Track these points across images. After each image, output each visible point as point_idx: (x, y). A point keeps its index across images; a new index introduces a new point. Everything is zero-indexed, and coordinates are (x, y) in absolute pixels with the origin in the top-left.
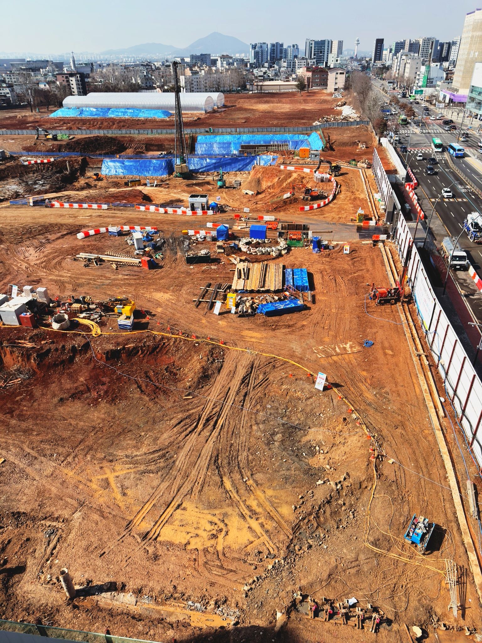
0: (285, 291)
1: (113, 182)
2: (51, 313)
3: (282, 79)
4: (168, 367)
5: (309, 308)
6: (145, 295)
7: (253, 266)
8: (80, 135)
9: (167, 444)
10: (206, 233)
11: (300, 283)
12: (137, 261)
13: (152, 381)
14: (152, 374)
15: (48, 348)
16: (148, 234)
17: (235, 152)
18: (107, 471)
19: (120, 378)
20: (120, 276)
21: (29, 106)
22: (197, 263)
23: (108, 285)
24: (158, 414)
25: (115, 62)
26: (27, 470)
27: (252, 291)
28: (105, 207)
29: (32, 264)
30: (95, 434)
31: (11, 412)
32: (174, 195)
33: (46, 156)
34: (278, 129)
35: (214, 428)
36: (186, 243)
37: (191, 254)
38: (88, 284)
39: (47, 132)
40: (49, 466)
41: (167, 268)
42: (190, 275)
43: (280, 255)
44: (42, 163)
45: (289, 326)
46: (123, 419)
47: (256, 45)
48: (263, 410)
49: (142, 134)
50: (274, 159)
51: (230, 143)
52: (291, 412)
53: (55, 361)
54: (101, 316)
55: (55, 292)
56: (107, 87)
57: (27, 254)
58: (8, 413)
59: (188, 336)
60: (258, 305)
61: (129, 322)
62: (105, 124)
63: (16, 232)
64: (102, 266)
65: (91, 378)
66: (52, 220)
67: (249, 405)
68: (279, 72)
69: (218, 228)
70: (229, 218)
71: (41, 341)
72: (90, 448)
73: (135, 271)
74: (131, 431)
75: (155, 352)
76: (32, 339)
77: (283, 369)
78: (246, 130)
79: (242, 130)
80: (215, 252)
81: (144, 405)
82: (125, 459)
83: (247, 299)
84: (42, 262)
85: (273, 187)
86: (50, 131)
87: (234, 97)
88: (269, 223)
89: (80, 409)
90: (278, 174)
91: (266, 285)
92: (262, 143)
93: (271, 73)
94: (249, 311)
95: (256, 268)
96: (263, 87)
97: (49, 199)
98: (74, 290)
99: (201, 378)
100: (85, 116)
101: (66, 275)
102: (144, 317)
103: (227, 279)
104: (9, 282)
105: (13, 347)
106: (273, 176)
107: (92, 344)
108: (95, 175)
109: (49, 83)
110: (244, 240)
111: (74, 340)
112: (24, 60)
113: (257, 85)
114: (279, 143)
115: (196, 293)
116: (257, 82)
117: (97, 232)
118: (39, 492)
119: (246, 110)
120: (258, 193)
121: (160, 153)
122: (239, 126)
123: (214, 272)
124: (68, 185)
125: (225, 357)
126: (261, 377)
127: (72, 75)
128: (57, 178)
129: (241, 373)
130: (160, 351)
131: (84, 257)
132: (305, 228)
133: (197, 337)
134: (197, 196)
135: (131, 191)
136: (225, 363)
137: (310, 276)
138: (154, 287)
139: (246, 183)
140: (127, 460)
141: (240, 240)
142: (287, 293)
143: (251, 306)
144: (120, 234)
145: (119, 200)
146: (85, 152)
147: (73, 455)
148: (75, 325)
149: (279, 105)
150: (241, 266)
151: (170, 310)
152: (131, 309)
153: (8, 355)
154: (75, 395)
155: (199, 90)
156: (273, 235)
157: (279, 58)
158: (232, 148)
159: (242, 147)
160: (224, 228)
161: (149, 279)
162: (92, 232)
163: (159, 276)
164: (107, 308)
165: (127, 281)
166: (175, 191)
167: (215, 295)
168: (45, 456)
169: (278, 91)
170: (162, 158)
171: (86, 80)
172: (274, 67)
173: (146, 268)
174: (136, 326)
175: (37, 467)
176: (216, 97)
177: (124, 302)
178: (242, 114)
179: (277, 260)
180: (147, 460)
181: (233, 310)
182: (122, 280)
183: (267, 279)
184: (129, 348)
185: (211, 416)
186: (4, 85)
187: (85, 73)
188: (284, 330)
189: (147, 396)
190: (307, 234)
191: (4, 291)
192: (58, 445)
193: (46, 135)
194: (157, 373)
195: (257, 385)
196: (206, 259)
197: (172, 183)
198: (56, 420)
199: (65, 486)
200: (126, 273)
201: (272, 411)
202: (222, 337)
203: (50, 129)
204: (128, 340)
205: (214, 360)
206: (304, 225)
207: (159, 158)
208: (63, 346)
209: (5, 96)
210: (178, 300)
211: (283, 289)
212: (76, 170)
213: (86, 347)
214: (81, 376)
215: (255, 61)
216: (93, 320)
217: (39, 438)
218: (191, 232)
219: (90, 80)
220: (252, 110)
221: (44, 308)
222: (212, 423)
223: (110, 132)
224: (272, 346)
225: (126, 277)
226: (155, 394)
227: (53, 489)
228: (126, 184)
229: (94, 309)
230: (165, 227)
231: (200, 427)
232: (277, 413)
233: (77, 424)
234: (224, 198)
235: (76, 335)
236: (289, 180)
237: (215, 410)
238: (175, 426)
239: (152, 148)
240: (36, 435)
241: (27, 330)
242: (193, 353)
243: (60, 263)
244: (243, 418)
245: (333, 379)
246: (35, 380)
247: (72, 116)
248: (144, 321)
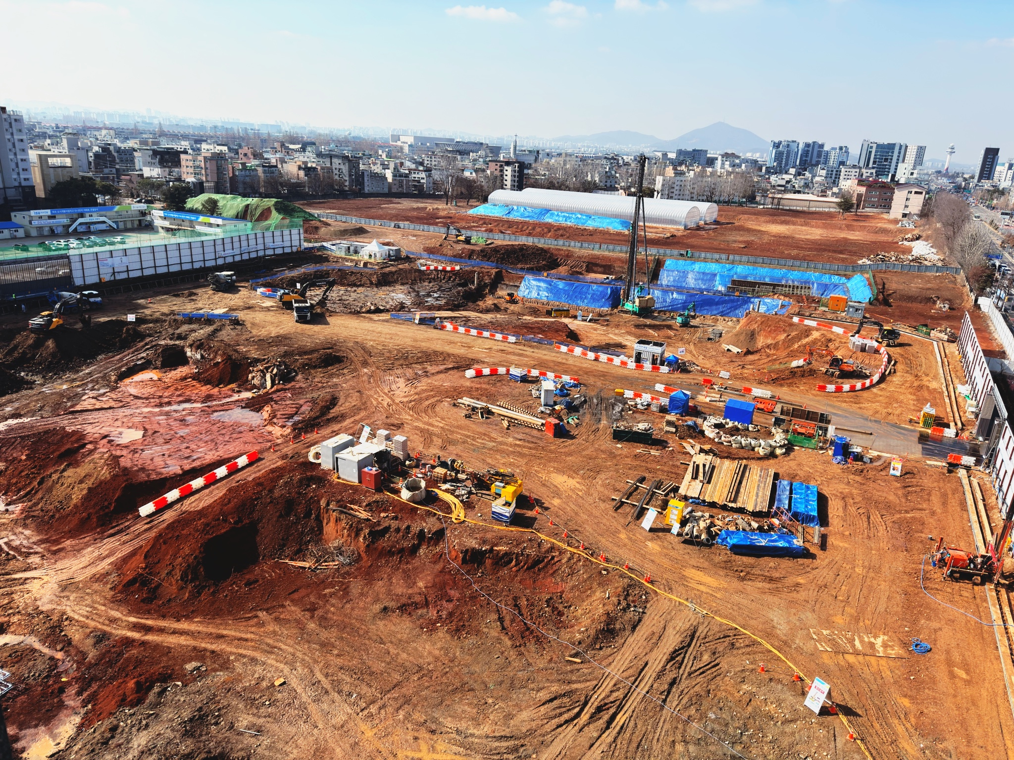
0: (773, 517)
1: (531, 308)
2: (404, 475)
3: (815, 192)
4: (551, 598)
5: (813, 556)
6: (540, 475)
7: (723, 463)
8: (501, 240)
9: (524, 730)
10: (653, 399)
11: (801, 509)
12: (540, 421)
13: (522, 615)
14: (523, 602)
15: (387, 524)
16: (563, 386)
17: (721, 288)
18: (424, 747)
19: (476, 597)
20: (510, 440)
21: (446, 197)
22: (628, 441)
23: (490, 449)
24: (520, 674)
25: (570, 151)
26: (309, 707)
27: (713, 505)
28: (512, 339)
29: (397, 401)
30: (419, 679)
31: (312, 609)
32: (614, 336)
33: (451, 262)
34: (798, 263)
35: (607, 728)
36: (618, 408)
37: (622, 425)
38: (464, 442)
39: (459, 232)
40: (342, 711)
41: (581, 441)
42: (615, 457)
43: (772, 455)
44: (444, 270)
45: (771, 580)
46: (466, 666)
47: (780, 143)
48: (700, 719)
49: (585, 248)
50: (783, 306)
51: (715, 275)
52: (751, 737)
53: (392, 547)
54: (470, 493)
55: (417, 446)
56: (551, 182)
57: (394, 387)
58: (308, 610)
59: (592, 555)
60: (720, 530)
61: (507, 511)
62: (538, 230)
63: (388, 355)
64: (488, 421)
65: (434, 585)
66: (438, 347)
67: (675, 703)
68: (812, 182)
69: (673, 394)
70: (693, 382)
71: (380, 512)
72: (407, 701)
73: (533, 437)
74: (472, 690)
75: (536, 569)
76: (369, 507)
77: (748, 654)
78: (745, 258)
79: (737, 258)
80: (661, 429)
81: (502, 653)
82: (454, 735)
83: (703, 516)
84: (411, 401)
85: (775, 346)
86: (463, 232)
87: (734, 211)
88: (760, 400)
89: (407, 631)
90: (787, 329)
91: (740, 499)
92: (767, 280)
93: (798, 183)
94: (703, 537)
95: (726, 469)
96: (782, 202)
97: (440, 318)
98: (443, 448)
99: (602, 631)
100: (515, 217)
101: (437, 424)
102: (531, 508)
103: (673, 475)
104: (362, 420)
105: (341, 512)
106: (777, 330)
107: (448, 533)
108: (509, 295)
109: (477, 171)
110: (713, 420)
111: (425, 522)
112: (452, 140)
113: (773, 198)
114: (796, 283)
115: (618, 488)
116: (774, 193)
117: (494, 372)
118: (317, 750)
119: (749, 231)
120: (748, 352)
121: (605, 276)
122: (735, 252)
123: (653, 461)
124: (470, 304)
125: (648, 606)
126: (706, 658)
127: (508, 163)
128: (458, 292)
129: (671, 641)
130: (544, 568)
131: (467, 403)
132: (824, 419)
133: (607, 560)
134: (648, 343)
135: (552, 323)
136: (646, 617)
137: (822, 500)
138: (556, 465)
139: (730, 334)
140: (458, 737)
141: (705, 419)
142: (776, 521)
143: (708, 529)
144: (525, 379)
145: (534, 333)
146: (502, 263)
147: (380, 703)
148: (431, 499)
149: (804, 228)
150: (701, 459)
151: (573, 507)
152: (515, 491)
153: (332, 524)
154: (406, 608)
155: (681, 197)
156: (764, 421)
157: (814, 162)
158: (717, 283)
159: (734, 282)
160: (682, 395)
161: (551, 452)
162: (486, 371)
163: (567, 450)
164: (482, 483)
165: (518, 449)
166: (617, 331)
167: (649, 497)
168: (340, 692)
169: (805, 209)
170: (606, 283)
171: (526, 171)
172: (804, 175)
173: (550, 435)
174: (516, 520)
175: (325, 706)
176: (705, 210)
177: (507, 479)
178: (742, 236)
179: (766, 462)
180: (488, 748)
181: (676, 529)
182: (511, 446)
183: (742, 490)
184: (499, 552)
185: (606, 704)
186: (421, 168)
187: (526, 162)
188: (760, 585)
189: (510, 639)
190: (826, 430)
191: (351, 431)
192: (363, 680)
193: (457, 236)
194: (532, 605)
195: (696, 671)
196: (645, 438)
197: (614, 320)
198: (369, 639)
199: (357, 751)
200: (520, 437)
201: (717, 727)
202: (650, 570)
203: (464, 228)
204: (500, 539)
205: (629, 606)
206: (822, 415)
207: (602, 283)
208: (408, 527)
209: (419, 182)
210: (589, 494)
211: (769, 512)
212: (486, 285)
213: (440, 535)
214: (421, 579)
215: (775, 164)
216: (457, 497)
217: (339, 661)
218: (629, 394)
219: (530, 172)
220: (759, 231)
221: (397, 465)
222: (606, 717)
223: (542, 241)
224: (735, 608)
225: (518, 442)
226: (523, 638)
227: (338, 750)
228: (549, 313)
229: (463, 481)
230: (591, 380)
231: (585, 717)
232: (725, 733)
233: (398, 654)
234: (691, 352)
235: (429, 513)
236: (805, 341)
237: (615, 695)
238: (543, 704)
239: (595, 269)
240: (338, 655)
241: (366, 492)
242: (595, 585)
243: (433, 406)
244: (661, 724)
245: (841, 698)
246: (357, 569)
247: (497, 215)
248: (530, 514)
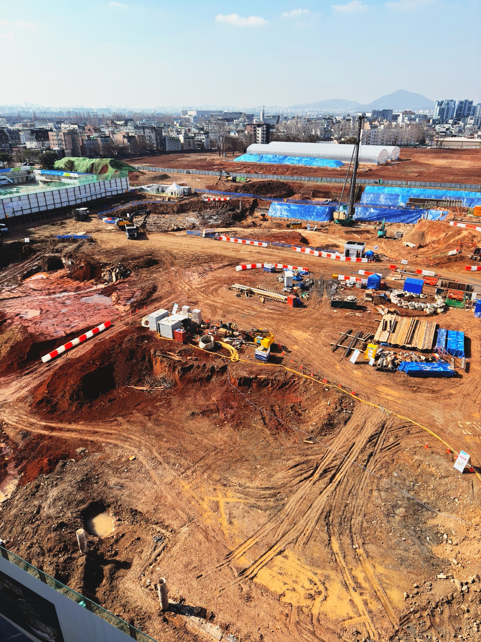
0: (435, 353)
1: (276, 223)
2: (201, 333)
3: (466, 136)
4: (294, 406)
5: (461, 377)
6: (285, 331)
7: (402, 320)
8: (256, 178)
9: (280, 484)
10: (357, 280)
11: (453, 347)
12: (284, 297)
13: (276, 416)
14: (277, 408)
15: (191, 364)
16: (299, 274)
17: (402, 204)
18: (220, 494)
19: (247, 406)
20: (266, 310)
21: (219, 151)
22: (341, 307)
23: (253, 316)
24: (276, 451)
25: (300, 115)
26: (151, 472)
27: (396, 346)
28: (265, 245)
29: (194, 287)
30: (215, 454)
31: (150, 415)
32: (331, 240)
33: (224, 195)
34: (453, 185)
35: (331, 482)
36: (334, 287)
37: (337, 298)
38: (236, 312)
39: (229, 174)
40: (170, 474)
41: (310, 309)
42: (333, 318)
43: (435, 313)
44: (219, 201)
45: (433, 392)
46: (243, 446)
47: (442, 102)
48: (388, 477)
49: (312, 181)
50: (443, 215)
51: (398, 196)
52: (420, 487)
53: (195, 377)
54: (241, 343)
55: (208, 315)
56: (288, 137)
57: (191, 278)
58: (147, 415)
59: (319, 379)
60: (400, 362)
61: (265, 354)
62: (280, 170)
63: (186, 258)
64: (251, 298)
65: (222, 399)
66: (218, 252)
67: (372, 467)
68: (464, 128)
69: (370, 276)
70: (383, 268)
71: (187, 356)
72: (209, 468)
73: (280, 307)
74: (247, 460)
75: (284, 388)
76: (180, 353)
77: (418, 437)
78: (418, 183)
79: (413, 183)
80: (362, 300)
81: (265, 438)
82: (237, 487)
83: (389, 354)
84: (202, 287)
85: (438, 242)
86: (231, 174)
87: (411, 151)
88: (427, 278)
89: (207, 426)
90: (446, 230)
91: (414, 342)
92: (433, 198)
93: (454, 130)
94: (390, 366)
95: (405, 323)
96: (444, 143)
97: (218, 233)
98: (224, 316)
99: (326, 425)
100: (264, 162)
101: (219, 301)
102: (280, 352)
103: (371, 329)
104: (172, 300)
105: (164, 357)
106: (439, 231)
107: (229, 368)
108: (262, 215)
109: (238, 132)
110: (396, 292)
111: (215, 361)
112: (222, 112)
113: (437, 141)
114: (452, 199)
115: (335, 337)
116: (438, 137)
117: (254, 267)
118: (157, 497)
119: (421, 164)
120: (420, 247)
121: (325, 200)
122: (411, 179)
123: (357, 320)
124: (237, 222)
125: (355, 409)
126: (392, 440)
127: (259, 126)
128: (229, 215)
129: (369, 430)
130: (288, 388)
131: (237, 287)
132: (469, 289)
133: (328, 382)
134: (354, 243)
135: (291, 233)
136: (353, 416)
137: (467, 341)
138: (295, 324)
139: (409, 235)
140: (240, 489)
141: (391, 291)
142: (437, 355)
143: (393, 361)
144: (274, 271)
145: (279, 240)
146: (257, 194)
147: (193, 469)
148: (217, 348)
149: (458, 161)
150: (388, 318)
151: (306, 350)
152: (270, 342)
153: (158, 364)
154: (206, 413)
155: (375, 143)
156: (429, 291)
157: (465, 114)
158: (400, 200)
159: (411, 200)
160: (376, 277)
161: (292, 316)
162: (249, 266)
163: (301, 315)
164: (249, 337)
165: (271, 315)
166: (333, 236)
167: (355, 342)
168: (168, 463)
169: (459, 147)
170: (326, 204)
171: (271, 130)
172: (459, 124)
173: (291, 306)
174: (271, 359)
175: (160, 472)
176: (392, 151)
177: (264, 334)
178: (416, 168)
179: (431, 318)
180: (258, 494)
181: (372, 362)
182: (266, 313)
183: (415, 336)
184: (260, 378)
185: (329, 468)
186: (202, 132)
187: (271, 124)
188: (426, 395)
189: (269, 430)
190: (471, 295)
191: (166, 307)
192: (182, 456)
193: (227, 177)
194: (282, 410)
195: (385, 448)
196: (352, 306)
197: (332, 229)
198: (185, 431)
199: (180, 497)
200: (271, 307)
201: (398, 481)
202: (355, 387)
203: (231, 171)
204: (261, 371)
205: (342, 409)
206: (468, 286)
207: (323, 204)
208: (205, 365)
209: (201, 141)
210: (316, 342)
211: (432, 349)
212: (247, 210)
213: (224, 369)
214: (214, 396)
215: (439, 117)
216: (234, 346)
217: (167, 445)
218: (341, 277)
219: (274, 130)
220: (428, 164)
221: (196, 327)
222: (329, 476)
223: (283, 177)
224: (410, 409)
225: (270, 311)
226: (277, 429)
227: (169, 497)
228: (288, 226)
229: (237, 336)
230: (317, 270)
231: (316, 476)
232: (404, 484)
233: (202, 440)
234: (382, 248)
235: (217, 357)
236: (457, 238)
237: (335, 462)
238: (291, 468)
239: (318, 195)
240: (166, 442)
241: (178, 344)
242: (321, 397)
243: (216, 290)
244: (363, 480)
245: (477, 463)
246: (175, 390)
247: (252, 161)
248: (279, 355)
